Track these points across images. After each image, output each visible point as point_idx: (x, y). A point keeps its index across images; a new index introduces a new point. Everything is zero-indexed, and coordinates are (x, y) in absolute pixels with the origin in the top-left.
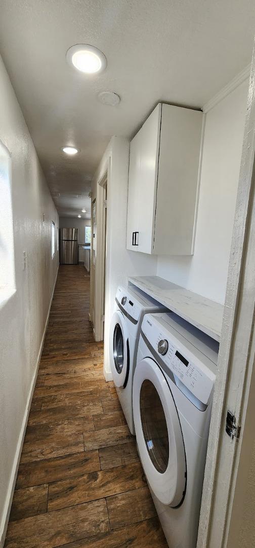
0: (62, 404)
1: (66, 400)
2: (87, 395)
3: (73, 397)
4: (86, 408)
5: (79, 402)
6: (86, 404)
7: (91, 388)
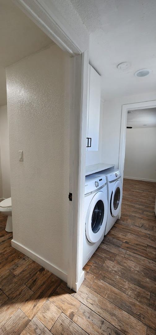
0: (132, 286)
1: (126, 287)
2: (108, 278)
3: (121, 285)
4: (115, 269)
5: (118, 277)
6: (113, 272)
7: (101, 283)
